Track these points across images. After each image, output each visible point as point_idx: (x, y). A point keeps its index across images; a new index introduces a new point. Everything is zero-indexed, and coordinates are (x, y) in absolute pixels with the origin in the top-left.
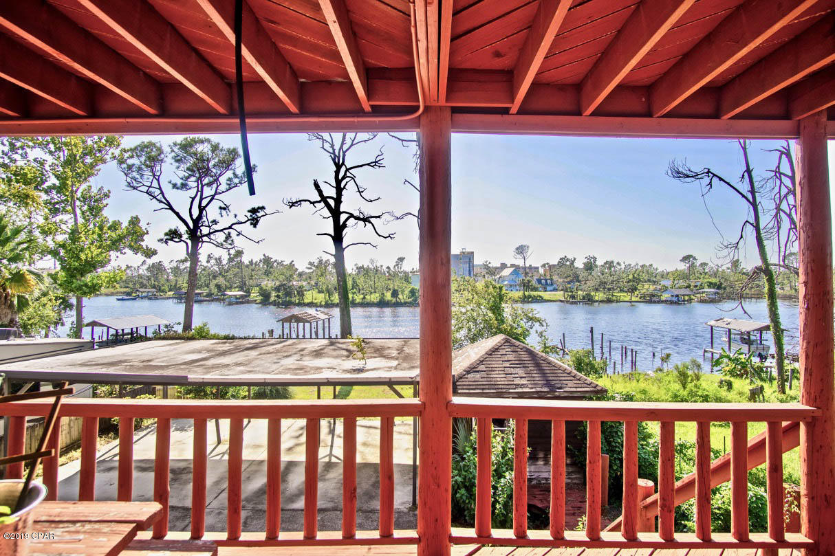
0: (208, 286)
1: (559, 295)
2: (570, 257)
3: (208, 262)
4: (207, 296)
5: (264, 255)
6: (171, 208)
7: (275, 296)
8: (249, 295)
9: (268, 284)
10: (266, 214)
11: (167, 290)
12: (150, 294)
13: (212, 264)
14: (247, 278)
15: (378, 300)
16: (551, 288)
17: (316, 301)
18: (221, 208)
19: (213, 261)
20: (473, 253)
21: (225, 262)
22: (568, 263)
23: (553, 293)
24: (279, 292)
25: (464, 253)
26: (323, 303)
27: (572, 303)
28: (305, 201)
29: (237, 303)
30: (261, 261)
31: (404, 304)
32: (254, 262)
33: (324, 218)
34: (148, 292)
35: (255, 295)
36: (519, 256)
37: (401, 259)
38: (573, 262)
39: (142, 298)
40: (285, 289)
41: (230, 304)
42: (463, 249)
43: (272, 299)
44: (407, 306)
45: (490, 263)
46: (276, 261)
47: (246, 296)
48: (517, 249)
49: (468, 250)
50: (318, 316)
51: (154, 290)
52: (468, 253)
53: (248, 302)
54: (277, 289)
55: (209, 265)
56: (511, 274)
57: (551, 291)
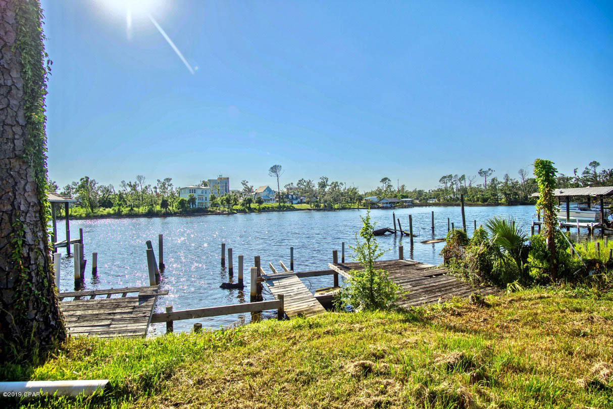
1: (306, 206)
2: (306, 179)
15: (147, 211)
16: (296, 202)
17: (75, 214)
20: (228, 178)
22: (305, 184)
23: (299, 205)
25: (221, 178)
26: (84, 215)
27: (319, 210)
31: (174, 214)
36: (273, 174)
37: (168, 180)
38: (309, 183)
42: (220, 176)
44: (178, 216)
45: (247, 182)
48: (272, 168)
49: (224, 176)
52: (224, 178)
56: (265, 191)
57: (296, 204)
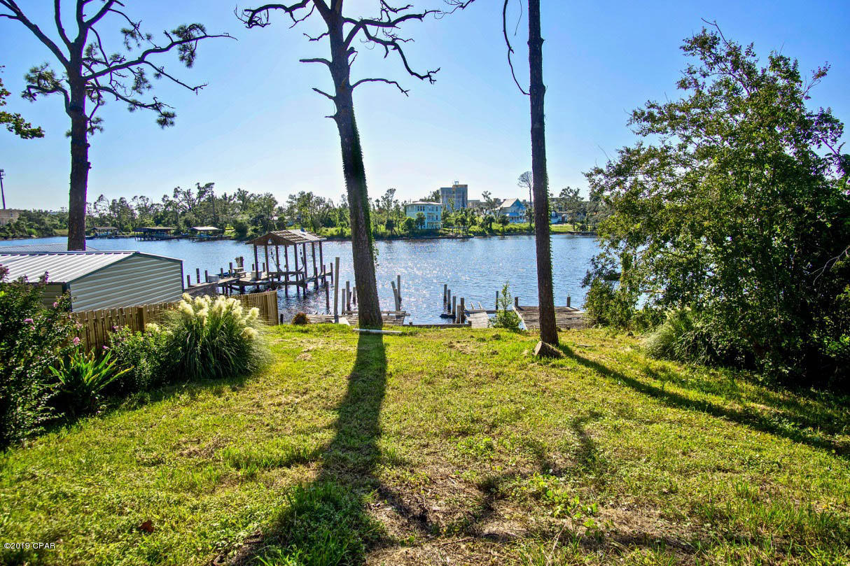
0: (175, 223)
1: (568, 227)
2: (574, 188)
3: (175, 196)
4: (175, 234)
5: (239, 190)
6: (21, 17)
7: (252, 230)
8: (223, 232)
9: (243, 218)
10: (206, 36)
11: (131, 228)
12: (110, 233)
13: (181, 199)
14: (220, 213)
16: (556, 220)
18: (125, 32)
19: (181, 196)
20: (466, 186)
21: (194, 196)
22: (571, 194)
23: (559, 225)
24: (257, 226)
25: (457, 186)
27: (583, 234)
28: (276, 7)
29: (209, 240)
30: (235, 195)
31: (401, 237)
32: (227, 196)
33: (311, 40)
34: (108, 230)
35: (230, 231)
37: (392, 191)
38: (576, 193)
39: (102, 237)
40: (263, 222)
41: (201, 240)
42: (456, 182)
43: (249, 233)
45: (490, 194)
46: (252, 195)
47: (220, 232)
48: (522, 176)
49: (461, 183)
50: (305, 237)
51: (115, 228)
52: (462, 186)
53: (222, 239)
54: (254, 223)
55: (177, 200)
56: (513, 205)
57: (555, 223)
